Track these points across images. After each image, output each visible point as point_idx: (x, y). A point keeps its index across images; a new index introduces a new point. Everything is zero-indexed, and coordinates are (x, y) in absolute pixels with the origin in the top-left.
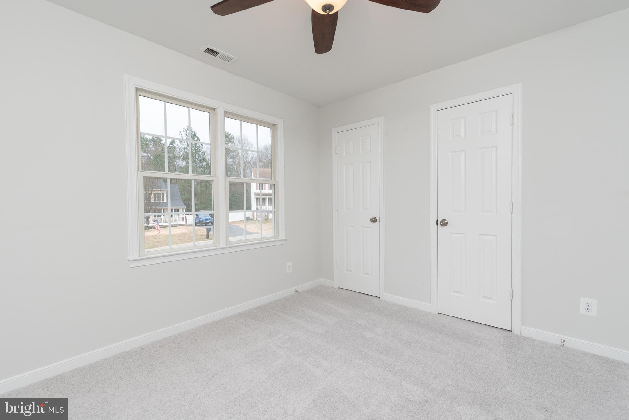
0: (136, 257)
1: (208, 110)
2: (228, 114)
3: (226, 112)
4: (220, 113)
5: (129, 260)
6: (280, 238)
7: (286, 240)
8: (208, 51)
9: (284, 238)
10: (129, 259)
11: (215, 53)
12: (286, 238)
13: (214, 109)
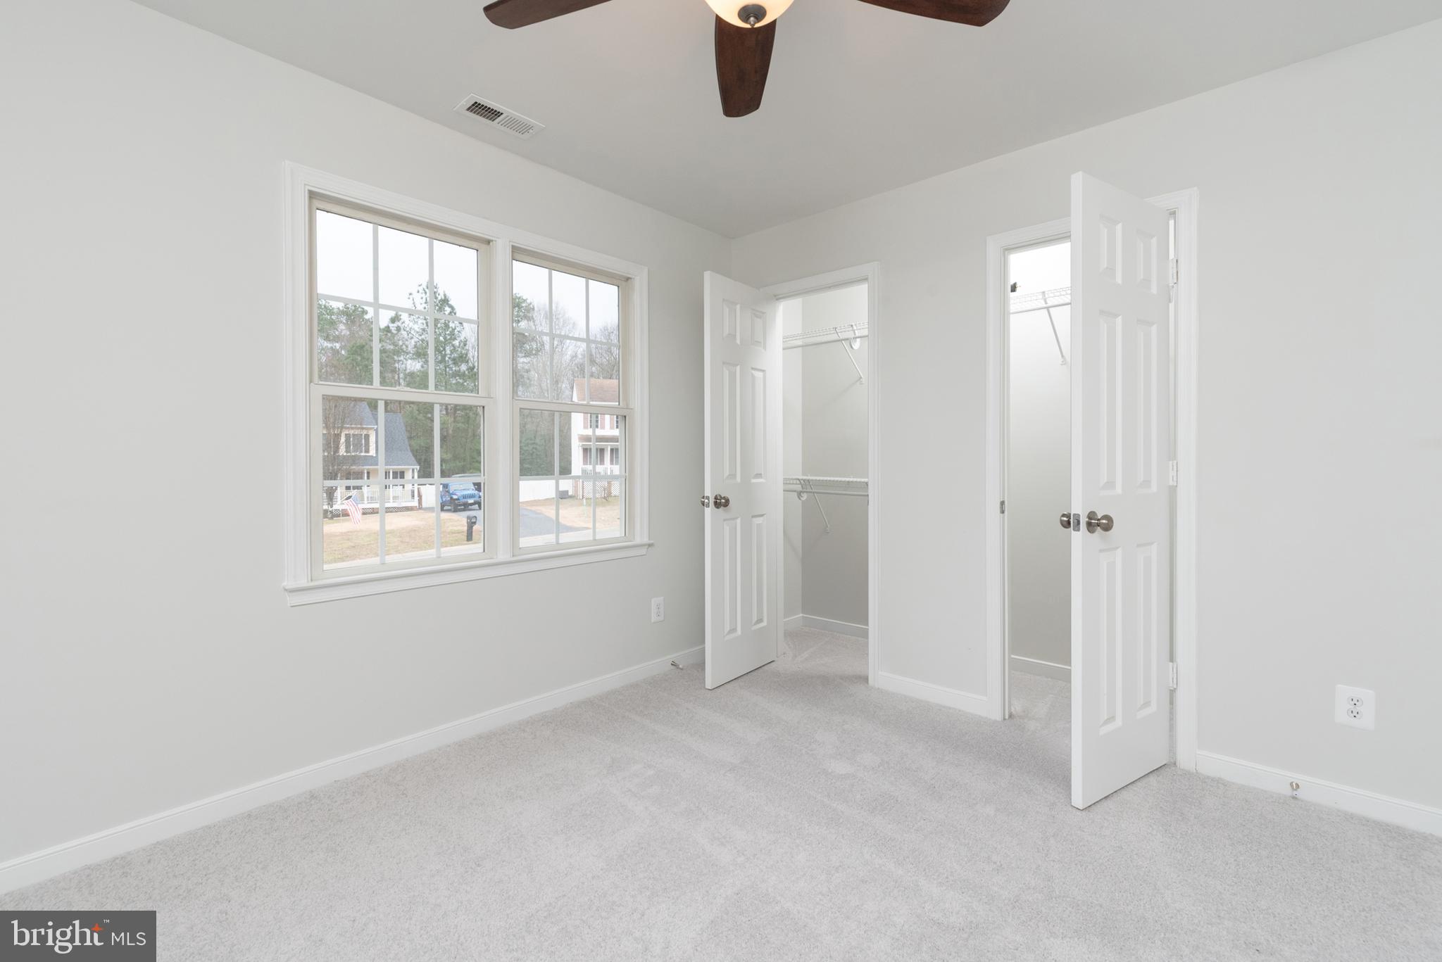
0: (304, 582)
1: (475, 245)
2: (519, 253)
3: (515, 250)
4: (501, 250)
5: (286, 590)
6: (638, 541)
7: (650, 545)
8: (477, 108)
9: (646, 540)
10: (287, 588)
11: (492, 114)
12: (652, 542)
13: (488, 242)
